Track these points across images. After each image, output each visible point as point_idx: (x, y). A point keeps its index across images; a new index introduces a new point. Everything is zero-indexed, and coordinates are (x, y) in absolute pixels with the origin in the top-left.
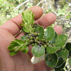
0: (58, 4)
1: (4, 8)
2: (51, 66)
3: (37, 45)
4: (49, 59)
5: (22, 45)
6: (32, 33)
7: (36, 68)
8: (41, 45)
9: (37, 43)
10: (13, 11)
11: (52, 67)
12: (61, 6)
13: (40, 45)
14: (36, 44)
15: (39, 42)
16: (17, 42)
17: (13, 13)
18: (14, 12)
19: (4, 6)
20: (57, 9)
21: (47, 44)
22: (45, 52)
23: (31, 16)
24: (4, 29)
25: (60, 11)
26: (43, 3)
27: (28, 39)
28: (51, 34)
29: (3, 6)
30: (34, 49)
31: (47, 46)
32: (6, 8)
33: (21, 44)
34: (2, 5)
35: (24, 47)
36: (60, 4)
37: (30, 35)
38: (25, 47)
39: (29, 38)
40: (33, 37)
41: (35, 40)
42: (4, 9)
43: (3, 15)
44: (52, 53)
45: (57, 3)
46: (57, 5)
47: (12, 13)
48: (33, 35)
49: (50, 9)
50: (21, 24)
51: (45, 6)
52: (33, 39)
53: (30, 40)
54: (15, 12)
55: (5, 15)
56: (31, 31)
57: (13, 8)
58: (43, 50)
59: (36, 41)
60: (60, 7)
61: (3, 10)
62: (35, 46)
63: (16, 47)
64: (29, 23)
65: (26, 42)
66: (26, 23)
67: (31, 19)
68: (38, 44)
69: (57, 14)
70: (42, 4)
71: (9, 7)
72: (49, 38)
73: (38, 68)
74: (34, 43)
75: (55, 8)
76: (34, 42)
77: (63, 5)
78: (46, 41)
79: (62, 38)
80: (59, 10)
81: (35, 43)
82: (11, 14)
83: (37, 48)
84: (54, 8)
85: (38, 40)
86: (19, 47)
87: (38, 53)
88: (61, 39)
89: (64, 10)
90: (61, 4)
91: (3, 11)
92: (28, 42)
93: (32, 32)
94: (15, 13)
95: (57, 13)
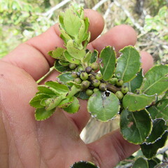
0: (143, 7)
1: (18, 15)
2: (136, 142)
3: (99, 93)
4: (129, 126)
5: (63, 94)
6: (86, 64)
7: (93, 153)
8: (108, 91)
9: (98, 87)
10: (39, 22)
11: (138, 144)
12: (151, 10)
13: (106, 93)
14: (96, 90)
15: (103, 85)
16: (51, 88)
17: (39, 27)
18: (40, 25)
19: (19, 9)
20: (142, 17)
21: (123, 89)
22: (120, 107)
23: (83, 22)
24: (12, 64)
25: (150, 21)
26: (107, 4)
27: (77, 80)
28: (132, 65)
29: (16, 9)
30: (94, 102)
31: (124, 94)
32: (21, 14)
33: (60, 93)
34: (14, 8)
35: (68, 99)
36: (149, 6)
37: (81, 69)
38: (71, 99)
39: (79, 77)
40: (88, 73)
41: (95, 81)
42: (18, 17)
43: (15, 32)
44: (139, 110)
45: (142, 3)
46: (141, 9)
47: (35, 26)
48: (89, 70)
49: (124, 19)
50: (51, 53)
51: (113, 11)
52: (89, 79)
53: (82, 80)
54: (43, 23)
55: (19, 30)
56: (82, 59)
57: (37, 14)
58: (114, 103)
59: (96, 83)
60: (149, 12)
61: (16, 18)
62: (94, 95)
63: (48, 101)
64: (76, 39)
65: (73, 87)
66: (70, 41)
67: (82, 29)
68: (102, 90)
69: (141, 29)
70: (105, 5)
71: (30, 12)
72: (128, 73)
73: (97, 153)
74: (92, 89)
75: (136, 15)
76: (91, 87)
77: (156, 8)
78: (121, 82)
79: (159, 75)
80: (148, 19)
81: (95, 87)
82: (33, 28)
83: (100, 100)
84: (133, 15)
85: (102, 81)
86: (56, 100)
87: (104, 111)
88: (157, 75)
89: (159, 19)
90: (152, 6)
91: (15, 21)
92: (77, 87)
93: (84, 61)
94: (43, 26)
95: (143, 26)
